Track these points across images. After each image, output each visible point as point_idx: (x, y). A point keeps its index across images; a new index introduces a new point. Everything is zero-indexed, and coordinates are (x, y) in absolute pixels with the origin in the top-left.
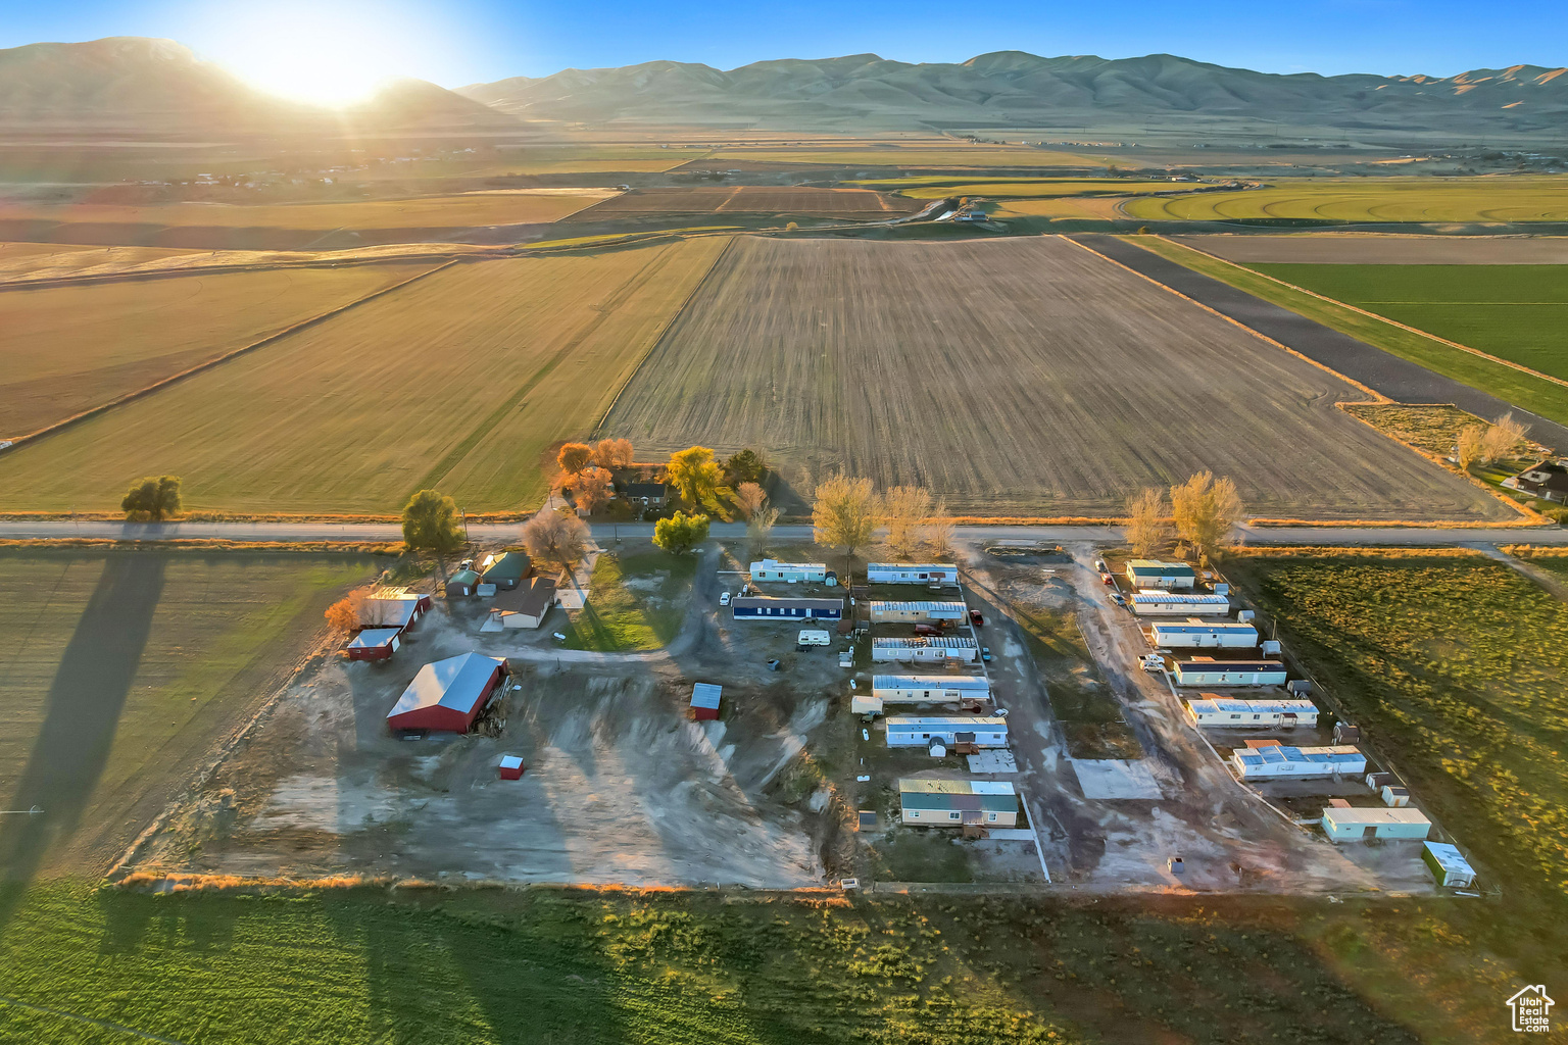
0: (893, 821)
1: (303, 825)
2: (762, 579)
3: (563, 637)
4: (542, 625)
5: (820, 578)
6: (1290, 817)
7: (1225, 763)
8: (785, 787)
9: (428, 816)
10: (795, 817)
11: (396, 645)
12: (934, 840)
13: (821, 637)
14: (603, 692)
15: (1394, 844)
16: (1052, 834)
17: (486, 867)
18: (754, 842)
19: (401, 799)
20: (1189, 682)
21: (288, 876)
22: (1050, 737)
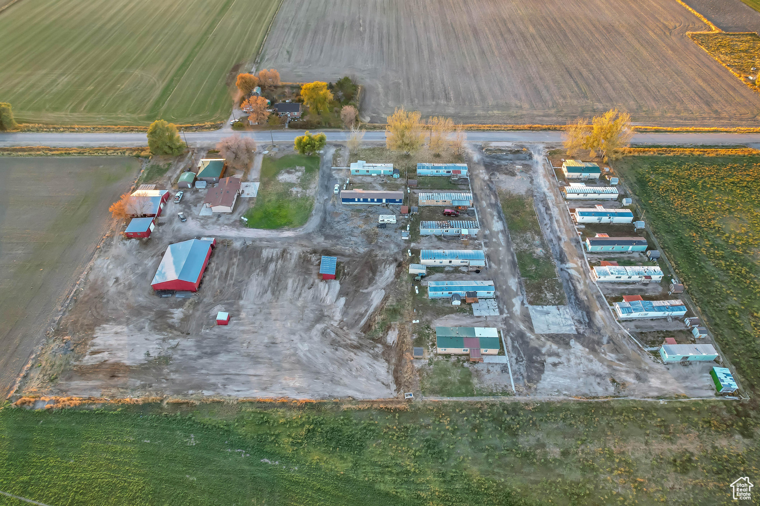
0: (432, 351)
1: (112, 361)
2: (357, 173)
3: (247, 220)
4: (234, 210)
5: (391, 173)
6: (643, 345)
7: (610, 308)
8: (373, 327)
9: (179, 352)
10: (379, 348)
11: (152, 227)
12: (454, 364)
13: (391, 219)
14: (270, 260)
15: (696, 364)
16: (516, 359)
17: (214, 386)
18: (358, 367)
19: (164, 340)
20: (594, 251)
21: (108, 395)
22: (517, 290)
